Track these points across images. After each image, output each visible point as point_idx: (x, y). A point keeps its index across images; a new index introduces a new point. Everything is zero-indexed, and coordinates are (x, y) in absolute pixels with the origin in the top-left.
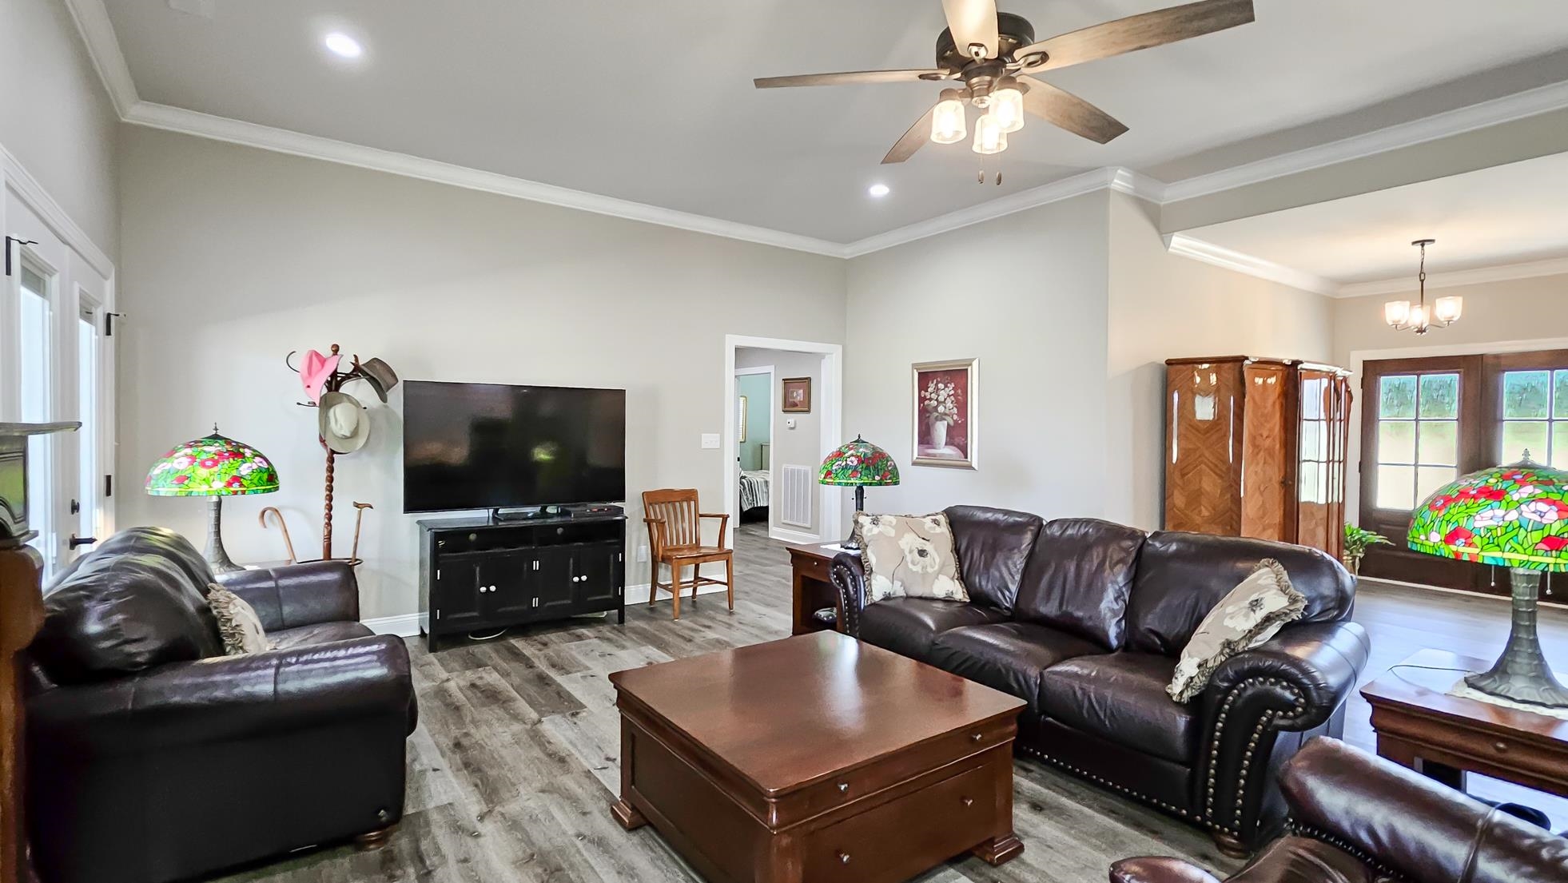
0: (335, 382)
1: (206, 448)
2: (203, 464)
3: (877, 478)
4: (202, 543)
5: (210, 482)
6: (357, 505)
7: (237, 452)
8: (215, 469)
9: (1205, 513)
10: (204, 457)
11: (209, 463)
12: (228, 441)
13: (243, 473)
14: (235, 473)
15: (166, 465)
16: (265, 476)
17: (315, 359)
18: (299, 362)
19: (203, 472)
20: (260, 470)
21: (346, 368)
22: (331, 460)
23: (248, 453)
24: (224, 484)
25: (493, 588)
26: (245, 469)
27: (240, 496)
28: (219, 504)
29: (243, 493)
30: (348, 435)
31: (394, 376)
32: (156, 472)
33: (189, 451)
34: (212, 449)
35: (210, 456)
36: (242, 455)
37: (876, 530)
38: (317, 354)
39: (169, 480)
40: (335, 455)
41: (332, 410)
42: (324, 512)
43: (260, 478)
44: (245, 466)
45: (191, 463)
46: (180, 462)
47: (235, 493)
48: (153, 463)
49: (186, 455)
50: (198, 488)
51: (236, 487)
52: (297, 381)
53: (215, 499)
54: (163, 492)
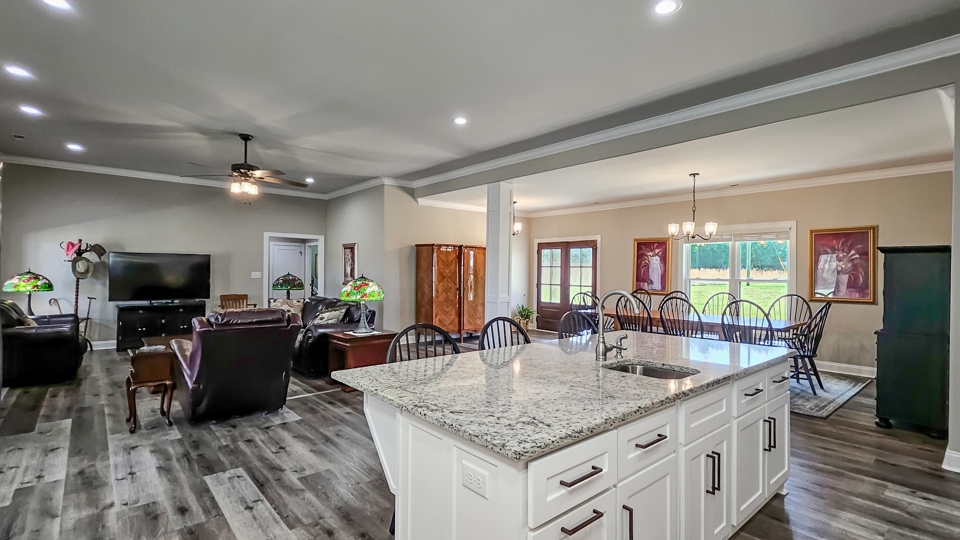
0: (79, 253)
1: (25, 276)
2: (24, 281)
3: (289, 287)
4: (24, 308)
5: (25, 287)
6: (89, 298)
7: (37, 277)
8: (28, 283)
9: (426, 301)
10: (24, 279)
11: (26, 281)
12: (33, 274)
13: (38, 284)
14: (35, 284)
15: (10, 282)
16: (47, 285)
17: (70, 245)
18: (65, 246)
19: (23, 284)
20: (45, 283)
21: (84, 247)
22: (78, 281)
23: (41, 278)
24: (31, 288)
25: (144, 329)
26: (39, 283)
27: (37, 292)
28: (30, 296)
29: (38, 291)
30: (83, 272)
31: (104, 250)
32: (6, 284)
33: (19, 277)
34: (28, 276)
35: (26, 279)
36: (39, 279)
37: (274, 304)
38: (71, 243)
39: (11, 287)
40: (79, 280)
41: (77, 263)
42: (75, 300)
43: (45, 286)
44: (39, 282)
45: (19, 281)
46: (15, 281)
47: (35, 291)
48: (6, 280)
49: (17, 278)
50: (22, 289)
51: (36, 289)
52: (64, 252)
53: (28, 293)
54: (9, 290)
